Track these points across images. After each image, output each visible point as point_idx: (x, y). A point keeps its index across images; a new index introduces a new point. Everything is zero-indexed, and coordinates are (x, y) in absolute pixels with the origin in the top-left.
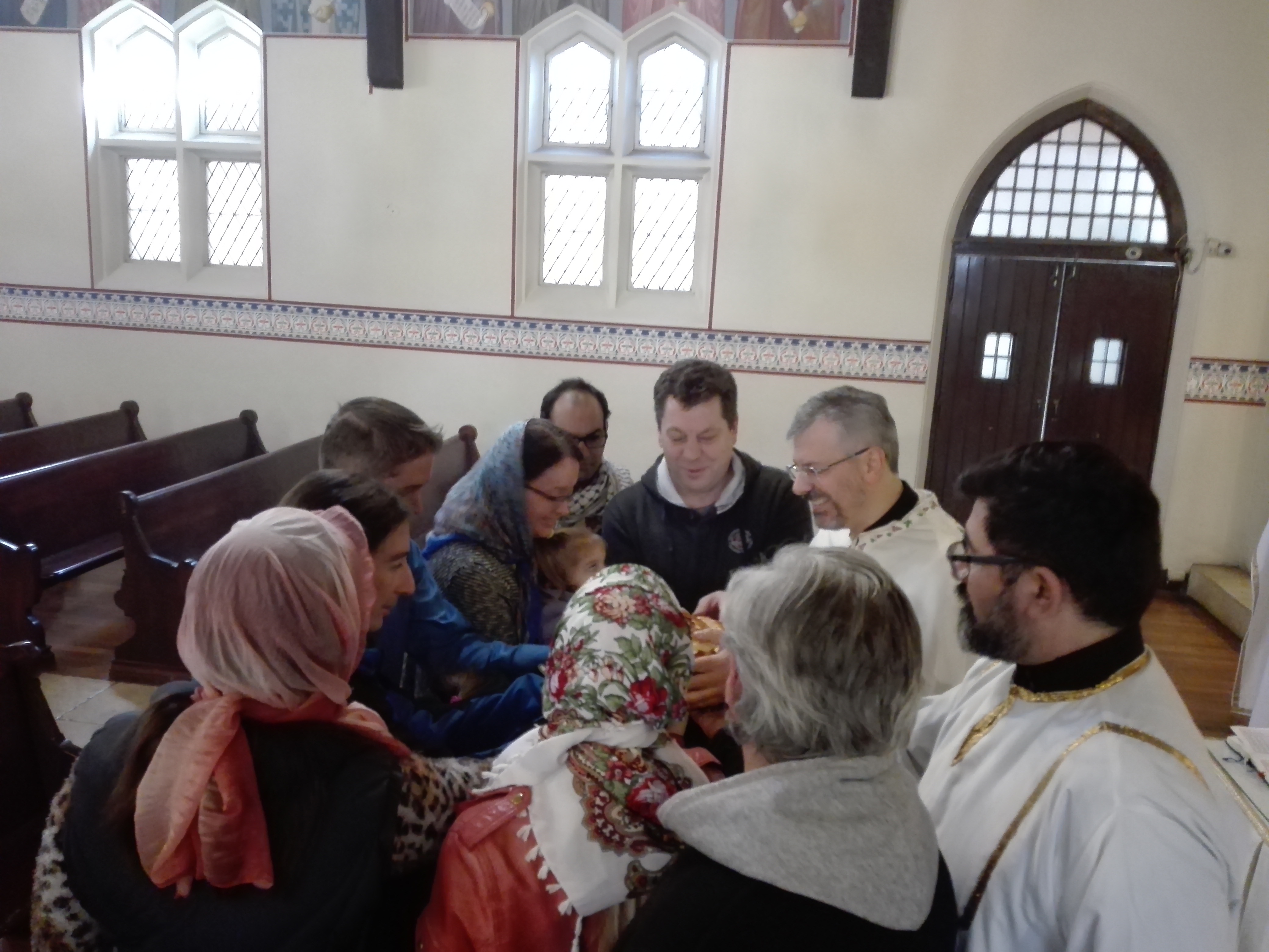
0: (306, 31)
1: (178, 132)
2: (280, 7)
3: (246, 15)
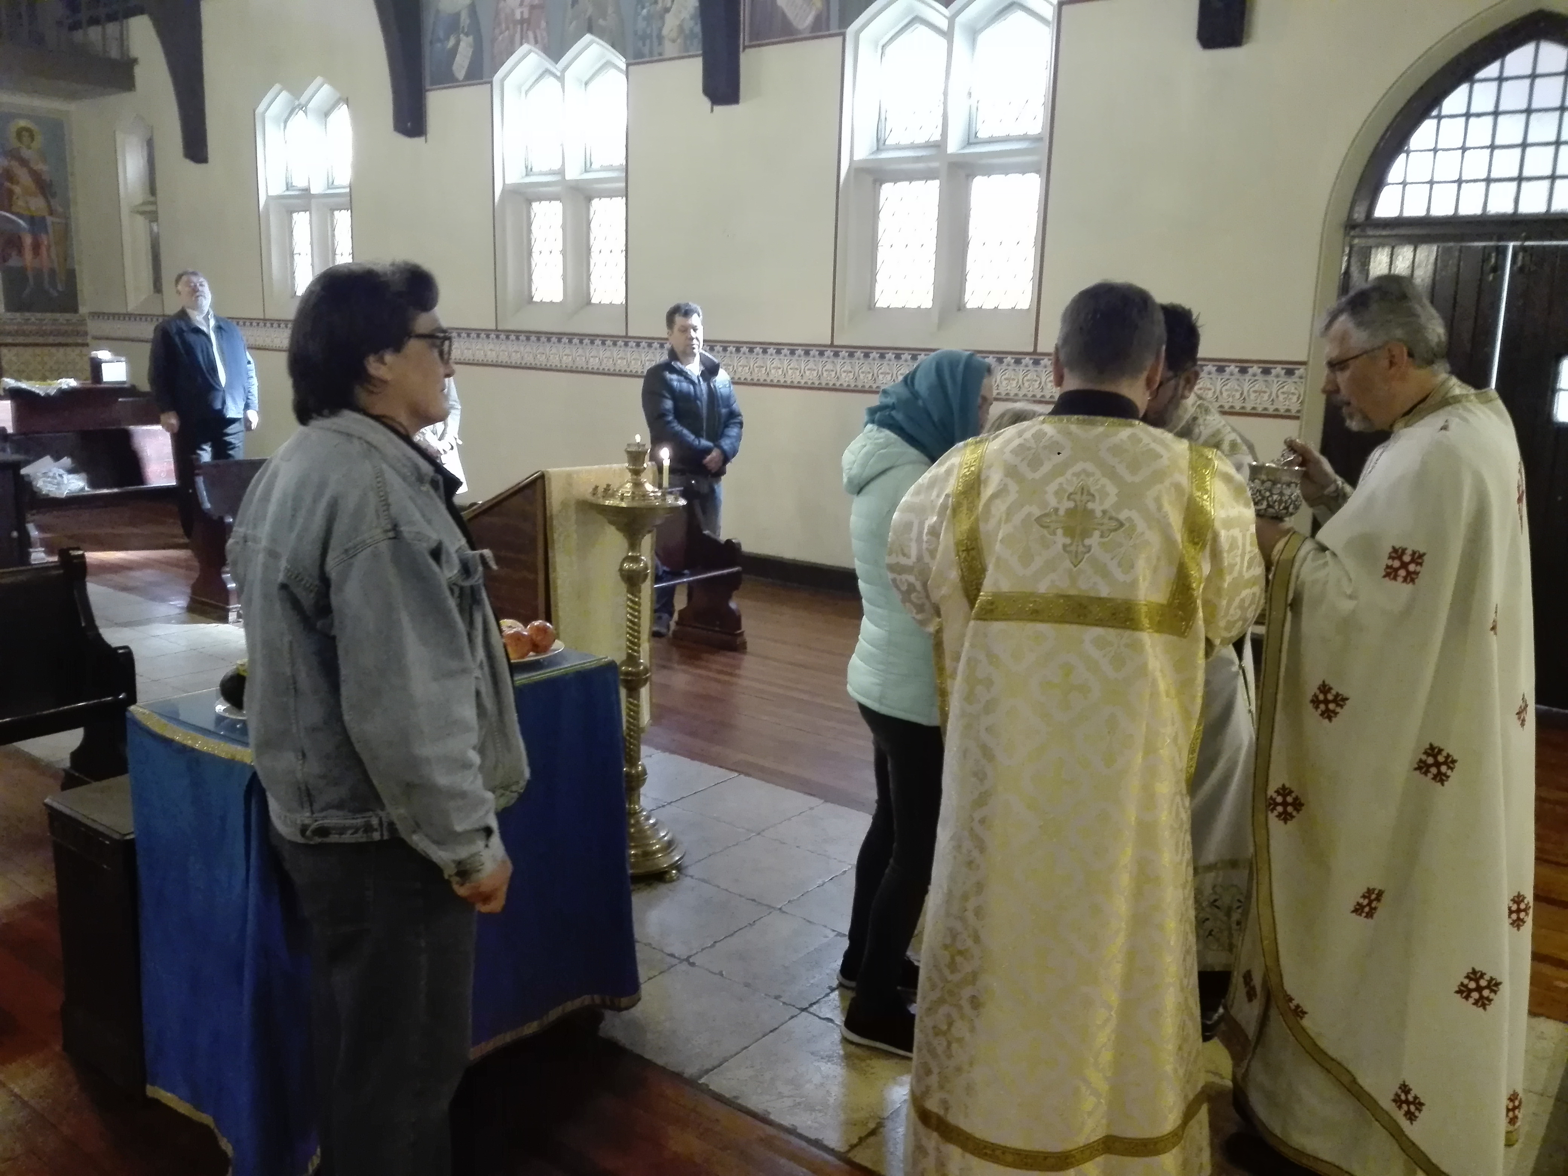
0: (660, 54)
1: (561, 172)
2: (640, 33)
3: (613, 46)
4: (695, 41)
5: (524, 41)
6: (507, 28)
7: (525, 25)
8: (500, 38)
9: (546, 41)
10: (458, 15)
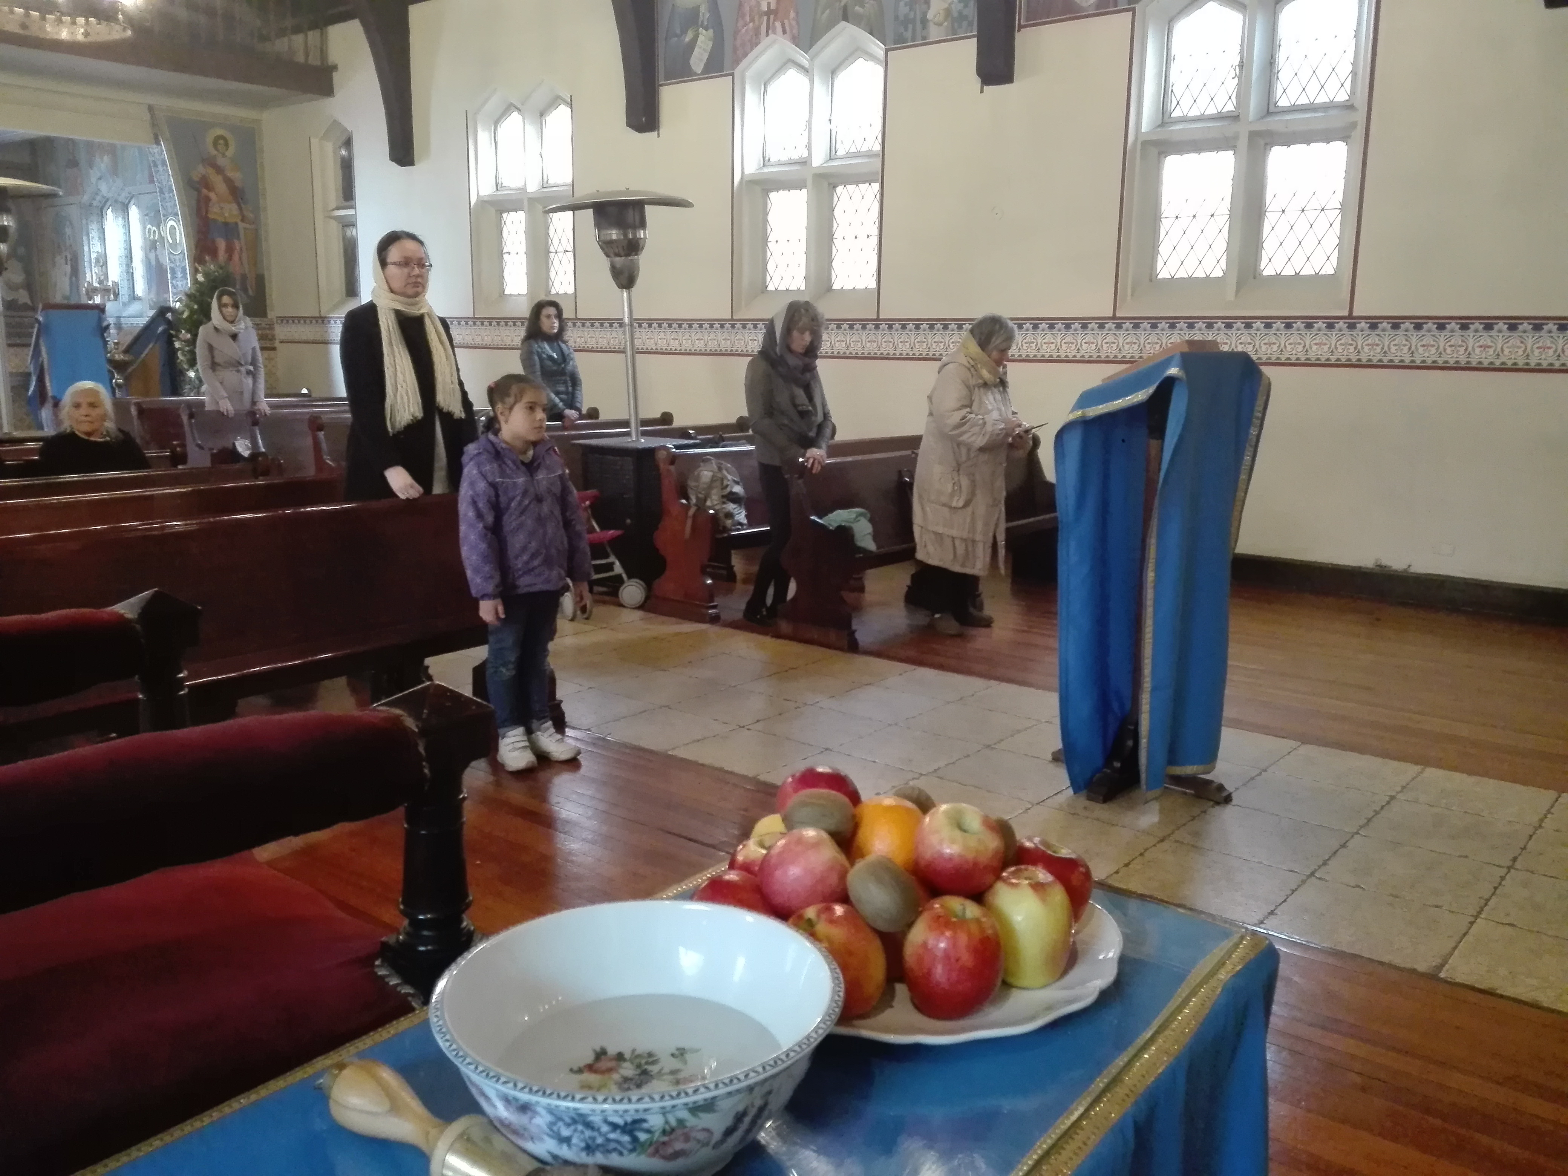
1: (806, 161)
4: (965, 23)
5: (770, 32)
6: (752, 20)
7: (772, 17)
8: (743, 30)
9: (795, 31)
10: (696, 10)
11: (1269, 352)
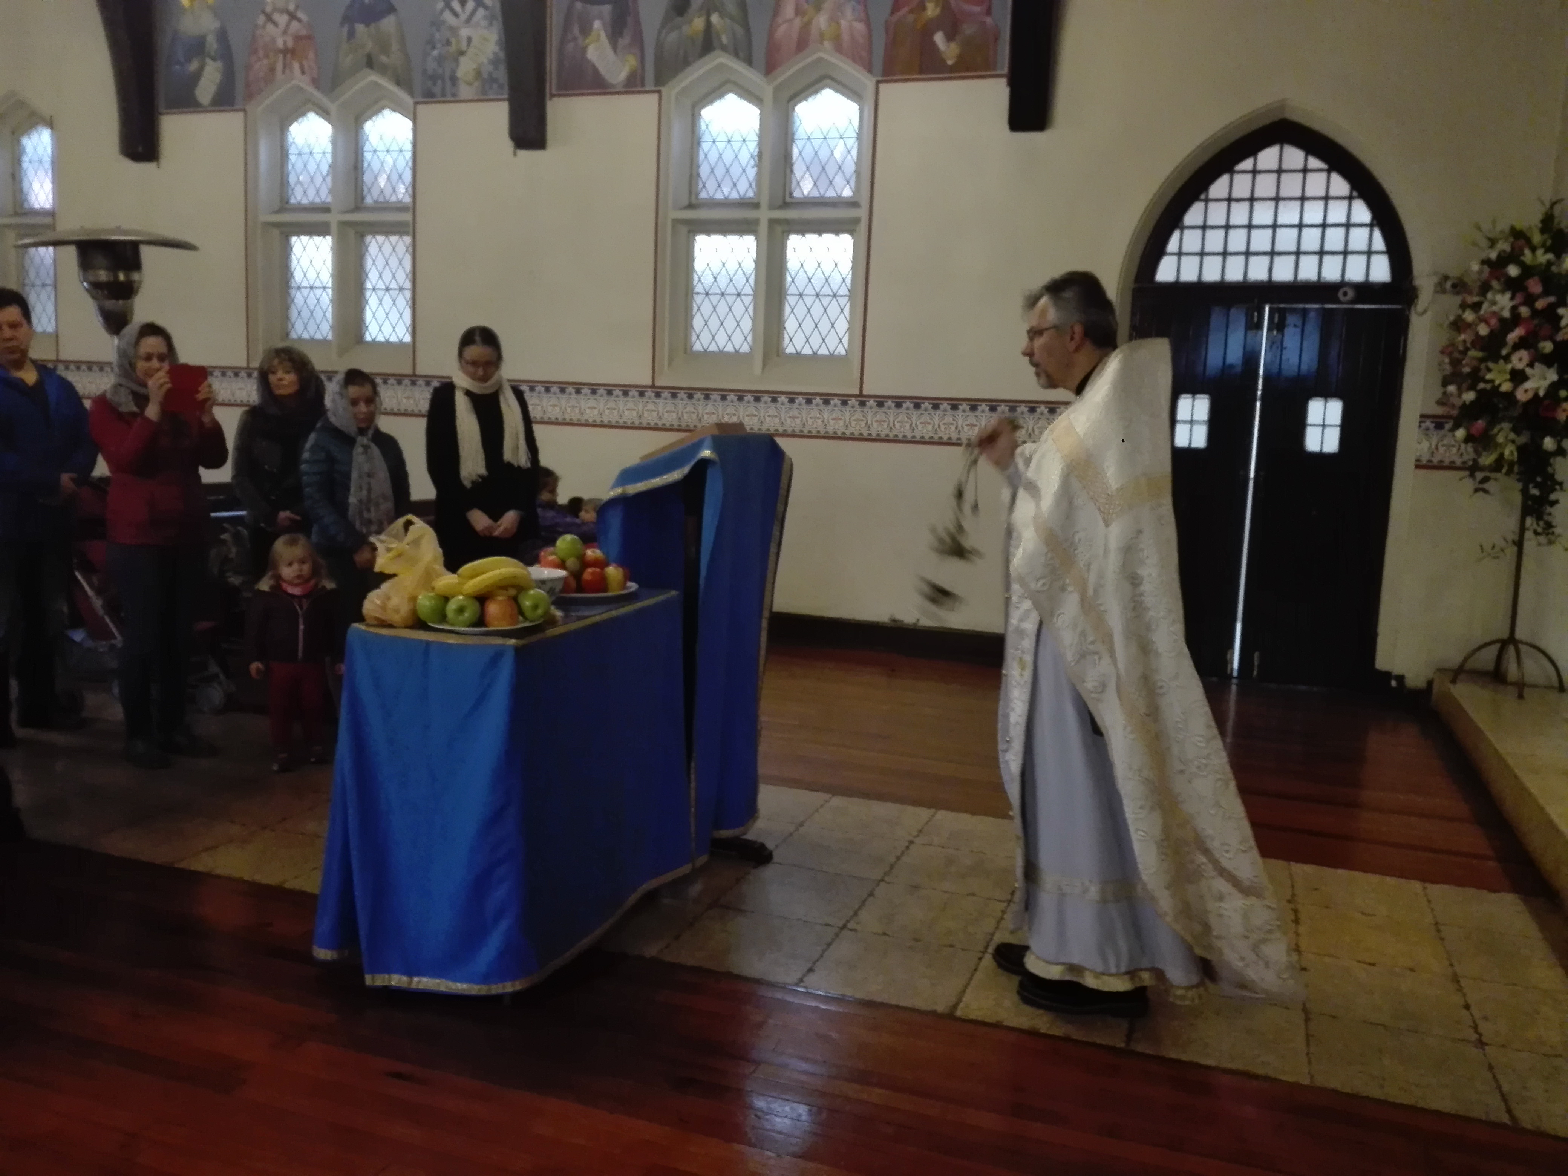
2: (430, 73)
4: (495, 86)
5: (287, 69)
6: (267, 56)
7: (289, 56)
8: (257, 66)
9: (315, 73)
10: (202, 38)
11: (794, 425)
